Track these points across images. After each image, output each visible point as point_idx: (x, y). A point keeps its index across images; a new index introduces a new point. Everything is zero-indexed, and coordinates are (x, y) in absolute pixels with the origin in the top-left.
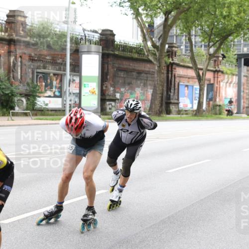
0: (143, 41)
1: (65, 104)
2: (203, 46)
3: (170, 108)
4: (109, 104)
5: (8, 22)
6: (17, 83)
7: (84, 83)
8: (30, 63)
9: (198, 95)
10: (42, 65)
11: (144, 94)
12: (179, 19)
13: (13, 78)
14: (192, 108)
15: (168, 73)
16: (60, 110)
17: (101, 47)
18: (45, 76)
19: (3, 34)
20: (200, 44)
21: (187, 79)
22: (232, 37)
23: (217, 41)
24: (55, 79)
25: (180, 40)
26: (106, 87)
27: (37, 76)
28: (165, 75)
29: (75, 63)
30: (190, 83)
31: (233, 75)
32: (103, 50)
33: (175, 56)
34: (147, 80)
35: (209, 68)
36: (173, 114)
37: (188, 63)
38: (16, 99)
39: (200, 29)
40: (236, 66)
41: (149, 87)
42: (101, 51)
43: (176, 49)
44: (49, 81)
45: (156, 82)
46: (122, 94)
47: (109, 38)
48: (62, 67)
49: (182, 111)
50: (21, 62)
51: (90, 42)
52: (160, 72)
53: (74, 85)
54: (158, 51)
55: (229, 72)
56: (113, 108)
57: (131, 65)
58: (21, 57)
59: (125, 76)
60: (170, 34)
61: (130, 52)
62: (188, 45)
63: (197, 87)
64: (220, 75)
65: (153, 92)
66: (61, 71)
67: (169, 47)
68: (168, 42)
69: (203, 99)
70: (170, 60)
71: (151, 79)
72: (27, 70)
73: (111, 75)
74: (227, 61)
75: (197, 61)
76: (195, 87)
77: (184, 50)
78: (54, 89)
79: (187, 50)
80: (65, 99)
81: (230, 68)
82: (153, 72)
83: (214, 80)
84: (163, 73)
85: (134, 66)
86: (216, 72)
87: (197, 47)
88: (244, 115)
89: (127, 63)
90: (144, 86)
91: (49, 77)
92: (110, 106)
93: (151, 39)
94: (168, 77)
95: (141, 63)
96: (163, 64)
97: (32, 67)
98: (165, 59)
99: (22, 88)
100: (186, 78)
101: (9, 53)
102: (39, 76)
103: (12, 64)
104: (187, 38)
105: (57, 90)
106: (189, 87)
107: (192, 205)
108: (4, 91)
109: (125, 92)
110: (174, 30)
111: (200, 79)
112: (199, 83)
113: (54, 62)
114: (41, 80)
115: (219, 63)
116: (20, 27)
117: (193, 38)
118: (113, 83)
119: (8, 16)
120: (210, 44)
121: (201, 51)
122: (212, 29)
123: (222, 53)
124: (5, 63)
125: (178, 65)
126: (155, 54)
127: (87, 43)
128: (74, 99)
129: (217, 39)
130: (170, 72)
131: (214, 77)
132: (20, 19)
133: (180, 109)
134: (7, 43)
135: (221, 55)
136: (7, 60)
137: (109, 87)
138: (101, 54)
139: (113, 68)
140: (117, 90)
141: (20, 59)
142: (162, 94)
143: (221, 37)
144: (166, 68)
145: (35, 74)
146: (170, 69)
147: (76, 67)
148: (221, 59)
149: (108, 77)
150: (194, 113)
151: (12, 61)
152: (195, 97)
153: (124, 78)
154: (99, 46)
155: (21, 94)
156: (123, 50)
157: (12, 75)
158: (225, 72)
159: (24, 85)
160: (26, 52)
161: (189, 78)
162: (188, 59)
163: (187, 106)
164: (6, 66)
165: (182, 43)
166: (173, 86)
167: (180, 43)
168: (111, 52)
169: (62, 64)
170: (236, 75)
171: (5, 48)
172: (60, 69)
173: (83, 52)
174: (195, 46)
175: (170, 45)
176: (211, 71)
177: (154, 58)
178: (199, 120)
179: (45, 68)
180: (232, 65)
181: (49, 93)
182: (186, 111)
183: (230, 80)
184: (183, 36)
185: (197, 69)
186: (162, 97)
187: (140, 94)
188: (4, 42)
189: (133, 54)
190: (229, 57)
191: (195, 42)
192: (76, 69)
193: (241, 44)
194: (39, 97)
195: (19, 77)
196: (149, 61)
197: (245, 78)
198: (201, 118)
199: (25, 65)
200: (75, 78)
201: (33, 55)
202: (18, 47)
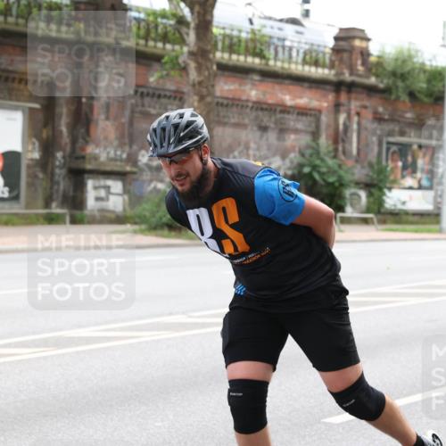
1: (440, 203)
5: (336, 50)
6: (350, 163)
8: (375, 125)
10: (397, 129)
13: (344, 153)
16: (429, 215)
18: (403, 150)
19: (326, 71)
27: (388, 149)
38: (347, 193)
44: (410, 159)
48: (435, 133)
50: (359, 124)
58: (358, 114)
66: (432, 139)
72: (369, 138)
78: (419, 175)
91: (410, 153)
97: (379, 132)
99: (359, 173)
101: (337, 106)
102: (392, 150)
103: (341, 127)
105: (424, 176)
108: (325, 177)
114: (395, 157)
116: (357, 59)
119: (337, 39)
124: (328, 126)
132: (357, 43)
134: (333, 88)
136: (332, 120)
141: (355, 119)
145: (385, 146)
151: (341, 121)
155: (357, 184)
157: (340, 148)
159: (363, 167)
160: (368, 104)
164: (331, 131)
169: (435, 126)
171: (330, 97)
172: (430, 137)
179: (402, 134)
181: (409, 181)
188: (328, 87)
194: (390, 189)
195: (355, 151)
199: (366, 129)
201: (381, 109)
202: (353, 95)
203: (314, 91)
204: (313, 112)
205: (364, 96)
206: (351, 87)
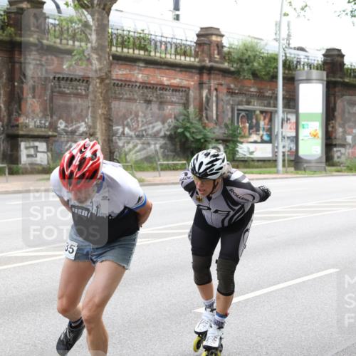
1: (276, 152)
4: (337, 151)
5: (199, 44)
6: (211, 125)
7: (302, 122)
8: (229, 97)
10: (244, 100)
13: (207, 118)
16: (269, 161)
17: (325, 73)
18: (249, 115)
19: (192, 59)
24: (262, 118)
26: (333, 127)
27: (238, 114)
29: (290, 95)
32: (327, 77)
38: (210, 146)
42: (325, 78)
44: (254, 121)
47: (335, 60)
48: (272, 102)
50: (217, 96)
51: (310, 66)
53: (289, 126)
56: (342, 156)
58: (216, 89)
66: (270, 107)
72: (225, 107)
73: (340, 111)
78: (261, 132)
80: (276, 145)
91: (254, 117)
92: (339, 154)
97: (231, 102)
99: (219, 132)
101: (201, 84)
102: (241, 115)
103: (204, 99)
105: (265, 133)
108: (194, 135)
113: (261, 96)
114: (244, 120)
116: (214, 50)
118: (341, 122)
119: (198, 36)
124: (195, 99)
127: (306, 67)
128: (289, 144)
132: (214, 38)
134: (197, 71)
136: (198, 95)
137: (337, 127)
138: (325, 83)
140: (349, 130)
141: (215, 93)
145: (236, 112)
147: (291, 102)
149: (336, 114)
151: (204, 95)
154: (322, 72)
155: (217, 140)
157: (204, 115)
159: (221, 128)
160: (223, 82)
164: (197, 102)
168: (339, 79)
169: (271, 97)
171: (196, 78)
172: (269, 105)
173: (302, 80)
179: (248, 103)
181: (254, 137)
188: (194, 71)
192: (291, 104)
194: (242, 143)
195: (215, 117)
199: (222, 100)
200: (289, 116)
201: (232, 86)
202: (212, 76)
203: (184, 73)
204: (184, 89)
205: (220, 76)
206: (210, 70)
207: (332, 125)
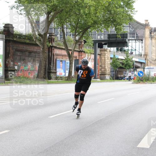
0: (32, 32)
2: (72, 35)
3: (50, 75)
4: (10, 73)
9: (68, 67)
11: (33, 66)
12: (56, 17)
14: (65, 75)
15: (49, 53)
17: (4, 35)
20: (70, 34)
21: (61, 57)
22: (90, 30)
23: (81, 32)
25: (57, 31)
26: (8, 62)
28: (47, 54)
30: (64, 59)
31: (91, 54)
32: (5, 38)
33: (54, 42)
34: (35, 57)
35: (75, 49)
36: (53, 80)
37: (62, 46)
39: (70, 24)
40: (93, 48)
41: (37, 62)
43: (54, 37)
45: (41, 59)
46: (18, 66)
49: (58, 77)
52: (43, 52)
54: (42, 38)
55: (88, 52)
56: (13, 76)
57: (25, 47)
59: (21, 55)
60: (50, 27)
61: (24, 39)
62: (62, 34)
63: (68, 61)
64: (83, 54)
65: (39, 65)
67: (49, 35)
68: (49, 32)
69: (72, 69)
70: (51, 44)
71: (38, 56)
73: (12, 54)
74: (87, 45)
75: (68, 45)
76: (67, 61)
77: (59, 38)
79: (61, 38)
81: (89, 49)
82: (39, 52)
83: (79, 57)
84: (46, 53)
85: (27, 48)
86: (80, 52)
87: (68, 35)
88: (99, 80)
89: (22, 46)
90: (34, 61)
92: (11, 75)
93: (38, 30)
94: (49, 55)
95: (31, 46)
96: (46, 47)
98: (47, 43)
100: (61, 55)
104: (61, 30)
106: (63, 62)
107: (66, 139)
109: (21, 65)
110: (52, 24)
111: (70, 56)
112: (69, 60)
115: (82, 46)
117: (65, 30)
118: (12, 59)
120: (76, 33)
121: (70, 38)
122: (77, 24)
123: (84, 39)
125: (56, 47)
126: (40, 40)
129: (80, 30)
130: (50, 52)
131: (79, 55)
133: (58, 76)
135: (83, 41)
137: (10, 62)
138: (4, 40)
139: (13, 49)
140: (15, 64)
142: (45, 66)
143: (83, 29)
144: (47, 49)
146: (50, 50)
148: (83, 43)
149: (10, 55)
150: (67, 79)
152: (67, 68)
153: (20, 56)
156: (20, 38)
158: (86, 52)
161: (63, 56)
162: (62, 44)
163: (62, 74)
165: (58, 33)
166: (52, 61)
167: (57, 33)
168: (11, 39)
170: (93, 54)
174: (66, 35)
175: (50, 34)
176: (77, 51)
177: (40, 43)
178: (70, 83)
180: (90, 47)
182: (61, 77)
183: (89, 57)
184: (59, 28)
185: (68, 50)
186: (45, 68)
187: (30, 67)
189: (26, 40)
190: (88, 42)
191: (66, 32)
193: (96, 34)
196: (37, 45)
197: (99, 56)
198: (71, 82)
207: (8, 61)
